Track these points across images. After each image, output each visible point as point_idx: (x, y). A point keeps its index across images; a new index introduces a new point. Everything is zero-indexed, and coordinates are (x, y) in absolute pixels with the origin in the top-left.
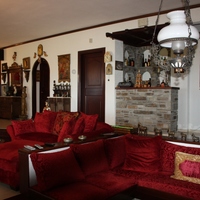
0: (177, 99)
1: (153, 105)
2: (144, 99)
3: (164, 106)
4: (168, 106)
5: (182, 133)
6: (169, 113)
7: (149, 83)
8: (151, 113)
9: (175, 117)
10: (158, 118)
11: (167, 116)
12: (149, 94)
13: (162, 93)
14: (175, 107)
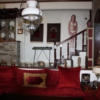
0: (20, 47)
1: (7, 50)
2: (3, 47)
3: (13, 51)
4: (16, 51)
5: (25, 64)
6: (16, 54)
7: (4, 39)
8: (7, 54)
9: (19, 56)
10: (10, 57)
11: (15, 56)
12: (5, 44)
13: (12, 44)
14: (19, 51)
